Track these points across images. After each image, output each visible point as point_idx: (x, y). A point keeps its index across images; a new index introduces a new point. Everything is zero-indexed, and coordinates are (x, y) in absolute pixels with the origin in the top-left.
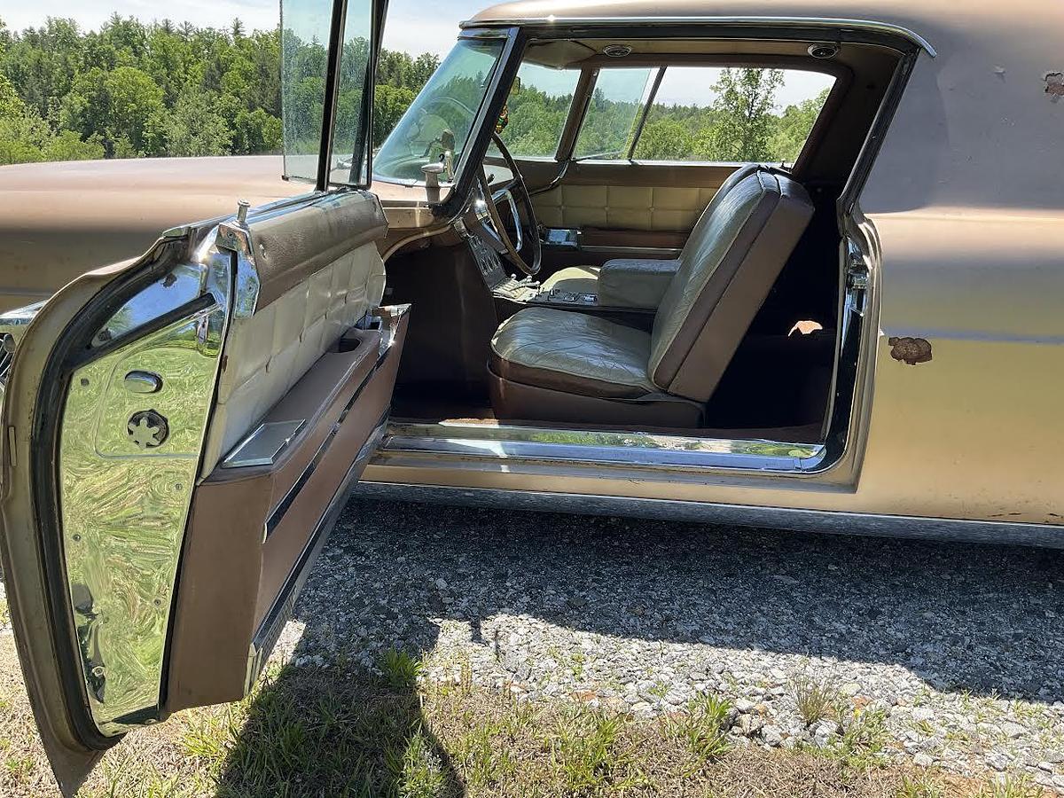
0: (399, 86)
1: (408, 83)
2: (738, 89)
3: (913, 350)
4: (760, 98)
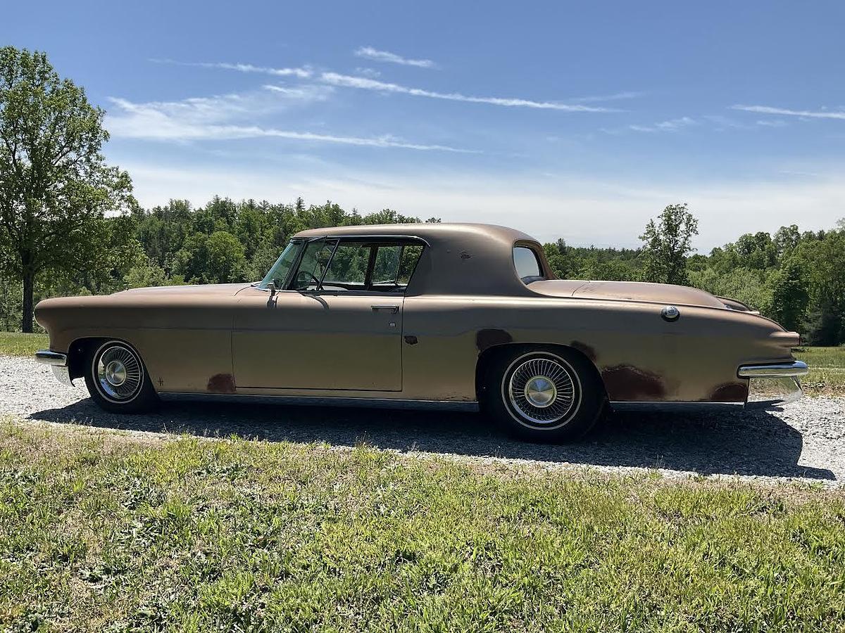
2: (662, 237)
3: (412, 340)
4: (679, 243)
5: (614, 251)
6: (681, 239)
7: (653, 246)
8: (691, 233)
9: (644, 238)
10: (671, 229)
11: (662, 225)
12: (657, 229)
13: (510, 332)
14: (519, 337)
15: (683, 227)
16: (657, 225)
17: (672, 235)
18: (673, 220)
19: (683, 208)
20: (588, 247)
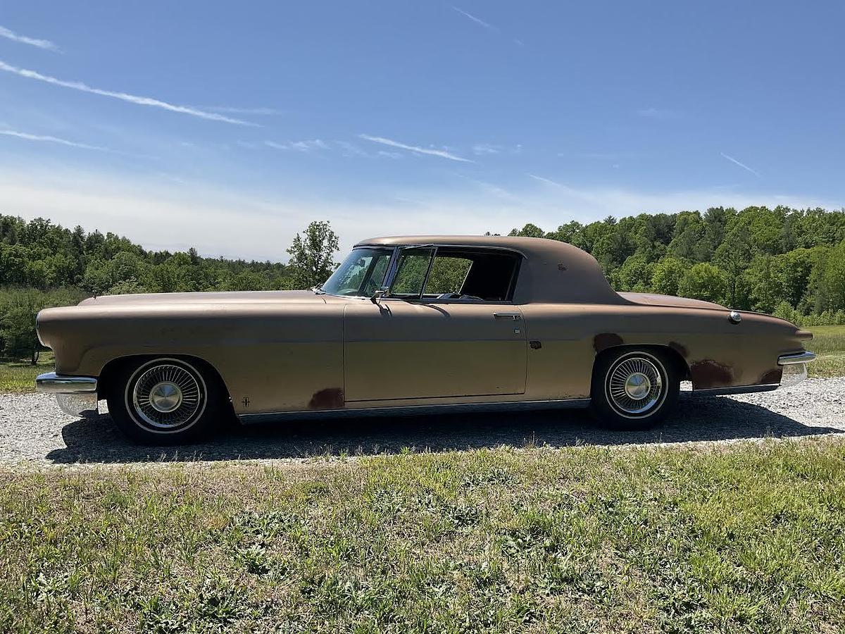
0: (13, 243)
1: (21, 241)
2: (307, 252)
3: (536, 345)
4: (323, 258)
5: (243, 262)
6: (324, 255)
7: (300, 259)
8: (333, 249)
9: (290, 252)
10: (316, 244)
11: (308, 240)
12: (303, 243)
13: (621, 335)
14: (629, 340)
15: (325, 243)
16: (302, 240)
17: (316, 250)
18: (317, 235)
19: (326, 225)
20: (218, 257)
